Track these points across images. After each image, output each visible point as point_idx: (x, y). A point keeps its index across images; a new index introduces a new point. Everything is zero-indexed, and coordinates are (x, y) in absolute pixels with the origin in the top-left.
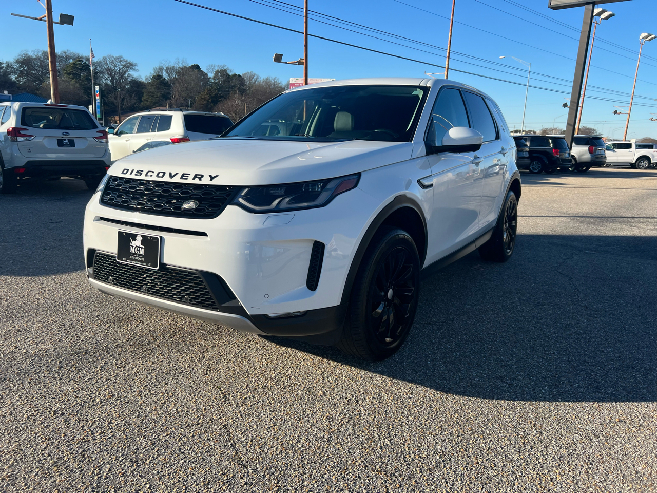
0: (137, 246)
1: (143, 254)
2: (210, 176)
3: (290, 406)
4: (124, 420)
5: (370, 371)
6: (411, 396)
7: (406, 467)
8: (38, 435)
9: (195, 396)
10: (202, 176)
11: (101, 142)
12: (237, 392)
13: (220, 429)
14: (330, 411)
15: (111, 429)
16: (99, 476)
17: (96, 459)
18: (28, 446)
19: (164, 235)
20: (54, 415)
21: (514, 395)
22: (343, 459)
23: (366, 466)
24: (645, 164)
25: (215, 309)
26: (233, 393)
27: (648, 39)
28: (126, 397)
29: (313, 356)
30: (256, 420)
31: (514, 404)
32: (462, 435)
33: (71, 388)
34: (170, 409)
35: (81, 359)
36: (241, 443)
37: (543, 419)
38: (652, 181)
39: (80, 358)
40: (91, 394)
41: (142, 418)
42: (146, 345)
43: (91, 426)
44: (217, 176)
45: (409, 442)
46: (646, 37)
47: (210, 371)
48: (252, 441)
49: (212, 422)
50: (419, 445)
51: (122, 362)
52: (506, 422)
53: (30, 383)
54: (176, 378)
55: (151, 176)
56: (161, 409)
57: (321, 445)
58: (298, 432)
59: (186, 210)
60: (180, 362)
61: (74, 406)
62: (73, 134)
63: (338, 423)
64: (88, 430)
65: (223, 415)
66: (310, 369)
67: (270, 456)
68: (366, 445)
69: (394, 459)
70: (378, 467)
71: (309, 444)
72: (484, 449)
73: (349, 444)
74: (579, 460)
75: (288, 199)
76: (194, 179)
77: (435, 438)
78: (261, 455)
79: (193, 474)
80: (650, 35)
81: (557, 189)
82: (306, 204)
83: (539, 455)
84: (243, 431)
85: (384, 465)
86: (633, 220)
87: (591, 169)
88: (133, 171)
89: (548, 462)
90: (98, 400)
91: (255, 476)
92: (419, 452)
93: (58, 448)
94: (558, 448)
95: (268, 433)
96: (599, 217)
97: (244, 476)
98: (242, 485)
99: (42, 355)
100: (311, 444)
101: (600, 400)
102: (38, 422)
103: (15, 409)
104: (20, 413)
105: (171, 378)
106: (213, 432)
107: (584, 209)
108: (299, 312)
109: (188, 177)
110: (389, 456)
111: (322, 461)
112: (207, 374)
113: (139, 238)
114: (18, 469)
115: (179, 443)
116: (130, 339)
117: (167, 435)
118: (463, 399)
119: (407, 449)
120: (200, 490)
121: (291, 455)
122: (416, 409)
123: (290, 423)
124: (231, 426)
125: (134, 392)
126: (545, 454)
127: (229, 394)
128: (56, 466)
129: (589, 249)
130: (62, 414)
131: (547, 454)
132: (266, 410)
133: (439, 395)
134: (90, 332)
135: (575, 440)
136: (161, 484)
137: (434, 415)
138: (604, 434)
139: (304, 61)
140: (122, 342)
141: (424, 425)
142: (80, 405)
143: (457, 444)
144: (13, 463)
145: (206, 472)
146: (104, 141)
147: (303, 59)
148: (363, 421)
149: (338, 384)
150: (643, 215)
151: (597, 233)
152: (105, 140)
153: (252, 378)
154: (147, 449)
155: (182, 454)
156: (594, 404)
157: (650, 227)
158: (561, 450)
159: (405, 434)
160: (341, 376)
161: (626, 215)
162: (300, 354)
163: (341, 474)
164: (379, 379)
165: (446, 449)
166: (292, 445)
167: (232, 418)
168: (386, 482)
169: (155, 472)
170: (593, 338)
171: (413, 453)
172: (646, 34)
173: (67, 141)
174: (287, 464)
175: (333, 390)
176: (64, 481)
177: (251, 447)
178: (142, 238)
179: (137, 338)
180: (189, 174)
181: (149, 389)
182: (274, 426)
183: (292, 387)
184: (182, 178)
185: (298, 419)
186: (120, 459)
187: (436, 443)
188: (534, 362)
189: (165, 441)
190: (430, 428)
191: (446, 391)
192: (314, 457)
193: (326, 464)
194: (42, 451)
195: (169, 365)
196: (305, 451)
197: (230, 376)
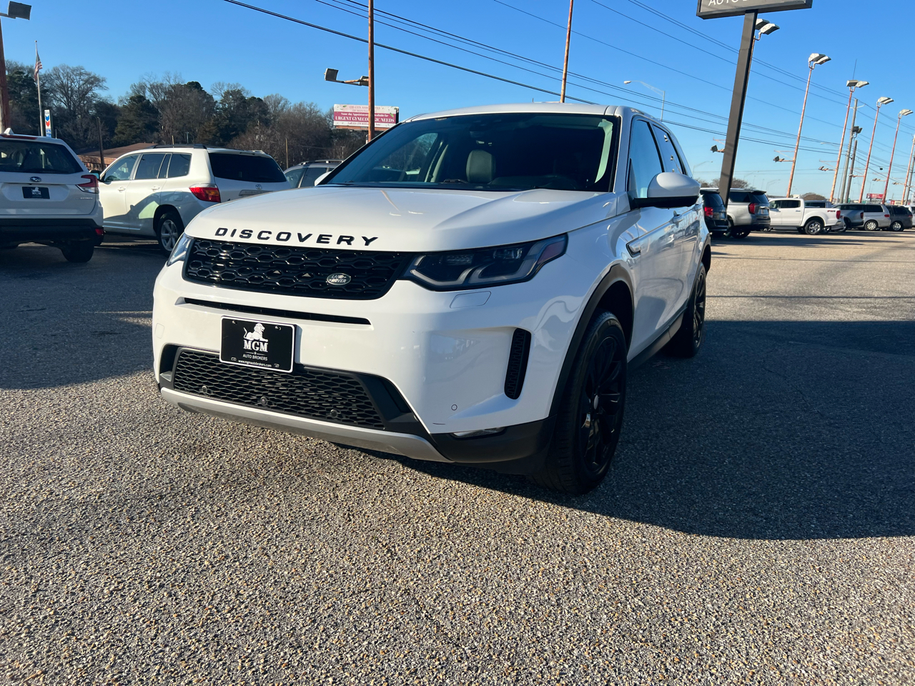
0: (255, 340)
1: (266, 351)
2: (365, 238)
3: (486, 559)
4: (256, 589)
5: (575, 508)
6: (644, 539)
7: (677, 635)
8: (137, 617)
9: (346, 551)
10: (352, 238)
11: (88, 192)
12: (403, 544)
13: (401, 596)
14: (543, 564)
15: (243, 603)
16: (254, 669)
17: (238, 646)
18: (129, 634)
19: (300, 323)
20: (150, 587)
21: (777, 533)
22: (589, 628)
23: (623, 636)
24: (817, 227)
25: (379, 427)
26: (399, 545)
27: (819, 61)
28: (246, 557)
29: (489, 491)
30: (446, 581)
31: (782, 543)
32: (733, 588)
33: (159, 548)
34: (317, 570)
35: (157, 505)
36: (439, 614)
37: (828, 563)
38: (832, 250)
39: (155, 504)
40: (193, 555)
41: (282, 586)
42: (245, 483)
43: (212, 600)
44: (374, 239)
45: (667, 601)
46: (817, 59)
47: (353, 515)
48: (452, 609)
49: (386, 586)
50: (682, 603)
51: (220, 508)
52: (782, 568)
53: (93, 543)
54: (308, 527)
55: (268, 238)
56: (304, 571)
57: (551, 611)
58: (512, 595)
59: (331, 286)
60: (306, 505)
61: (175, 573)
62: (46, 179)
63: (561, 579)
64: (210, 607)
65: (397, 576)
66: (492, 508)
67: (486, 629)
68: (611, 608)
69: (657, 625)
70: (640, 637)
71: (534, 611)
72: (769, 606)
73: (588, 607)
74: (893, 612)
75: (479, 271)
76: (339, 243)
77: (699, 594)
78: (473, 628)
79: (389, 660)
80: (821, 56)
81: (719, 260)
82: (504, 278)
83: (841, 608)
84: (434, 597)
85: (647, 633)
86: (830, 301)
87: (751, 235)
88: (235, 231)
89: (856, 618)
90: (206, 563)
91: (478, 657)
92: (685, 613)
93: (175, 634)
94: (862, 599)
95: (470, 598)
96: (787, 297)
97: (462, 658)
98: (465, 671)
99: (96, 502)
100: (536, 610)
101: (889, 534)
102: (129, 599)
103: (85, 581)
104: (96, 587)
105: (302, 528)
106: (392, 601)
107: (765, 287)
108: (495, 429)
109: (328, 239)
110: (648, 621)
111: (561, 632)
112: (350, 520)
113: (259, 329)
114: (126, 668)
115: (351, 619)
116: (217, 475)
117: (329, 608)
118: (714, 541)
119: (668, 610)
120: (407, 680)
121: (515, 626)
122: (658, 557)
123: (496, 584)
124: (414, 590)
125: (255, 549)
126: (848, 607)
127: (394, 547)
128: (182, 660)
129: (792, 339)
130: (162, 586)
131: (850, 607)
132: (454, 566)
133: (681, 536)
134: (155, 467)
135: (878, 587)
136: (349, 675)
137: (684, 563)
138: (910, 577)
139: (369, 80)
140: (209, 480)
141: (677, 578)
142: (183, 571)
143: (730, 600)
144: (115, 660)
145: (405, 656)
146: (92, 190)
147: (367, 78)
148: (594, 576)
149: (538, 527)
150: (841, 294)
151: (794, 318)
152: (93, 188)
153: (417, 523)
154: (307, 628)
155: (361, 634)
156: (882, 539)
157: (856, 310)
158: (865, 601)
159: (658, 590)
160: (538, 515)
161: (819, 294)
162: (470, 489)
163: (595, 648)
164: (592, 518)
165: (719, 607)
166: (510, 613)
167: (412, 580)
168: (659, 656)
169: (333, 660)
170: (847, 454)
171: (678, 615)
172: (817, 55)
173: (37, 190)
174: (516, 639)
175: (536, 535)
176: (204, 680)
177: (454, 618)
178: (264, 328)
179: (228, 473)
180: (331, 236)
181: (275, 545)
182: (475, 587)
183: (477, 533)
184: (319, 241)
185: (503, 577)
186: (275, 644)
187: (704, 600)
188: (785, 488)
189: (329, 616)
190: (687, 580)
191: (688, 530)
192: (548, 627)
193: (569, 636)
194: (152, 640)
195: (291, 510)
196: (532, 620)
197: (384, 521)
